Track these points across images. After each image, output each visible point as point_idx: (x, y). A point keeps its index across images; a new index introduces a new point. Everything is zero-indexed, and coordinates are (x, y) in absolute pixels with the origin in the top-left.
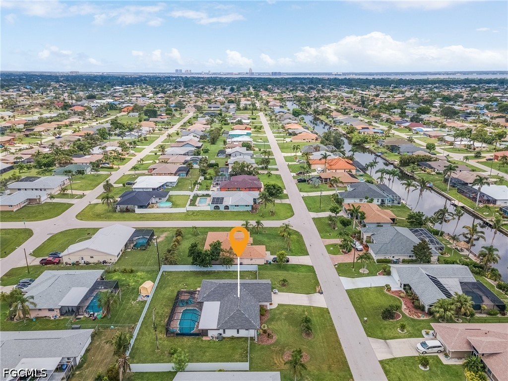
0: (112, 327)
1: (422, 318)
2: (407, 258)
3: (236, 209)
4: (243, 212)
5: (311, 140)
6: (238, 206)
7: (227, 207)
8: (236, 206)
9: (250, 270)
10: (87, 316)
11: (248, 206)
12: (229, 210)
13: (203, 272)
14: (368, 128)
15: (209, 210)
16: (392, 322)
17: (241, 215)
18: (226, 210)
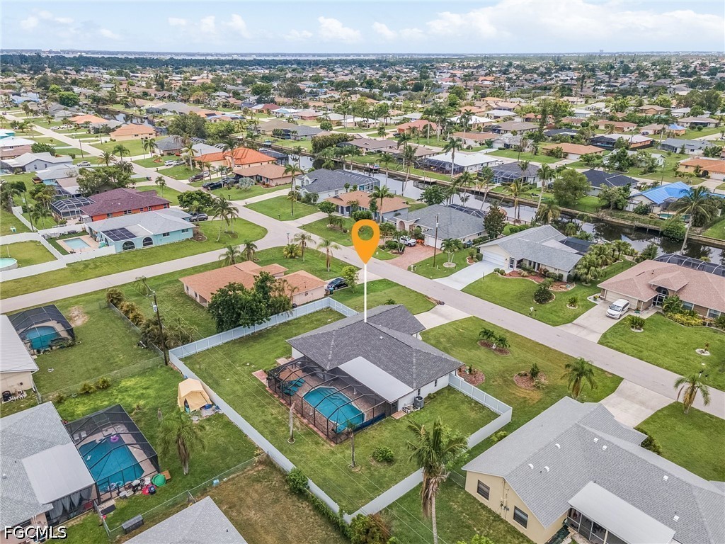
0: (215, 482)
1: (569, 289)
2: (477, 237)
3: (166, 241)
4: (182, 242)
5: (148, 136)
6: (168, 234)
7: (148, 241)
8: (164, 235)
9: (318, 309)
10: (129, 493)
11: (187, 230)
12: (153, 246)
13: (248, 336)
14: (214, 114)
15: (114, 252)
16: (553, 302)
17: (182, 248)
18: (148, 247)
